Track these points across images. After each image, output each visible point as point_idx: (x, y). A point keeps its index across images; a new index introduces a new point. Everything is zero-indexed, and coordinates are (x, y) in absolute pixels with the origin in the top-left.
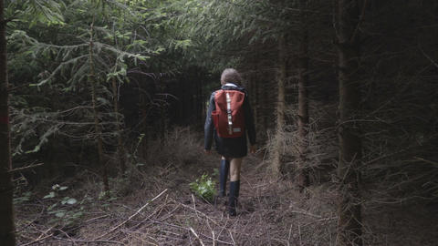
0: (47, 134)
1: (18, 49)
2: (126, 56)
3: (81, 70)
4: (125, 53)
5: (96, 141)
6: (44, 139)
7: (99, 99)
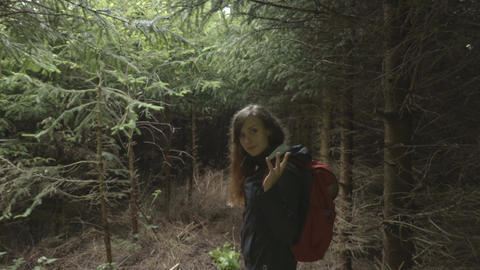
0: (41, 195)
1: (23, 91)
2: (137, 105)
3: (87, 119)
4: (136, 102)
5: (99, 202)
6: (38, 200)
7: (104, 154)
